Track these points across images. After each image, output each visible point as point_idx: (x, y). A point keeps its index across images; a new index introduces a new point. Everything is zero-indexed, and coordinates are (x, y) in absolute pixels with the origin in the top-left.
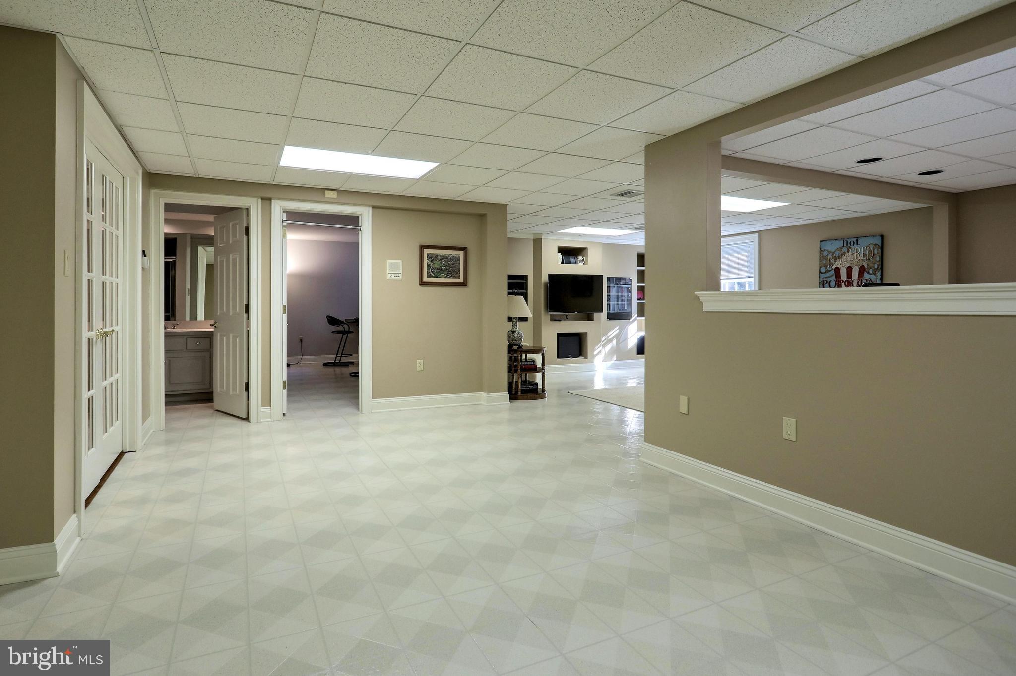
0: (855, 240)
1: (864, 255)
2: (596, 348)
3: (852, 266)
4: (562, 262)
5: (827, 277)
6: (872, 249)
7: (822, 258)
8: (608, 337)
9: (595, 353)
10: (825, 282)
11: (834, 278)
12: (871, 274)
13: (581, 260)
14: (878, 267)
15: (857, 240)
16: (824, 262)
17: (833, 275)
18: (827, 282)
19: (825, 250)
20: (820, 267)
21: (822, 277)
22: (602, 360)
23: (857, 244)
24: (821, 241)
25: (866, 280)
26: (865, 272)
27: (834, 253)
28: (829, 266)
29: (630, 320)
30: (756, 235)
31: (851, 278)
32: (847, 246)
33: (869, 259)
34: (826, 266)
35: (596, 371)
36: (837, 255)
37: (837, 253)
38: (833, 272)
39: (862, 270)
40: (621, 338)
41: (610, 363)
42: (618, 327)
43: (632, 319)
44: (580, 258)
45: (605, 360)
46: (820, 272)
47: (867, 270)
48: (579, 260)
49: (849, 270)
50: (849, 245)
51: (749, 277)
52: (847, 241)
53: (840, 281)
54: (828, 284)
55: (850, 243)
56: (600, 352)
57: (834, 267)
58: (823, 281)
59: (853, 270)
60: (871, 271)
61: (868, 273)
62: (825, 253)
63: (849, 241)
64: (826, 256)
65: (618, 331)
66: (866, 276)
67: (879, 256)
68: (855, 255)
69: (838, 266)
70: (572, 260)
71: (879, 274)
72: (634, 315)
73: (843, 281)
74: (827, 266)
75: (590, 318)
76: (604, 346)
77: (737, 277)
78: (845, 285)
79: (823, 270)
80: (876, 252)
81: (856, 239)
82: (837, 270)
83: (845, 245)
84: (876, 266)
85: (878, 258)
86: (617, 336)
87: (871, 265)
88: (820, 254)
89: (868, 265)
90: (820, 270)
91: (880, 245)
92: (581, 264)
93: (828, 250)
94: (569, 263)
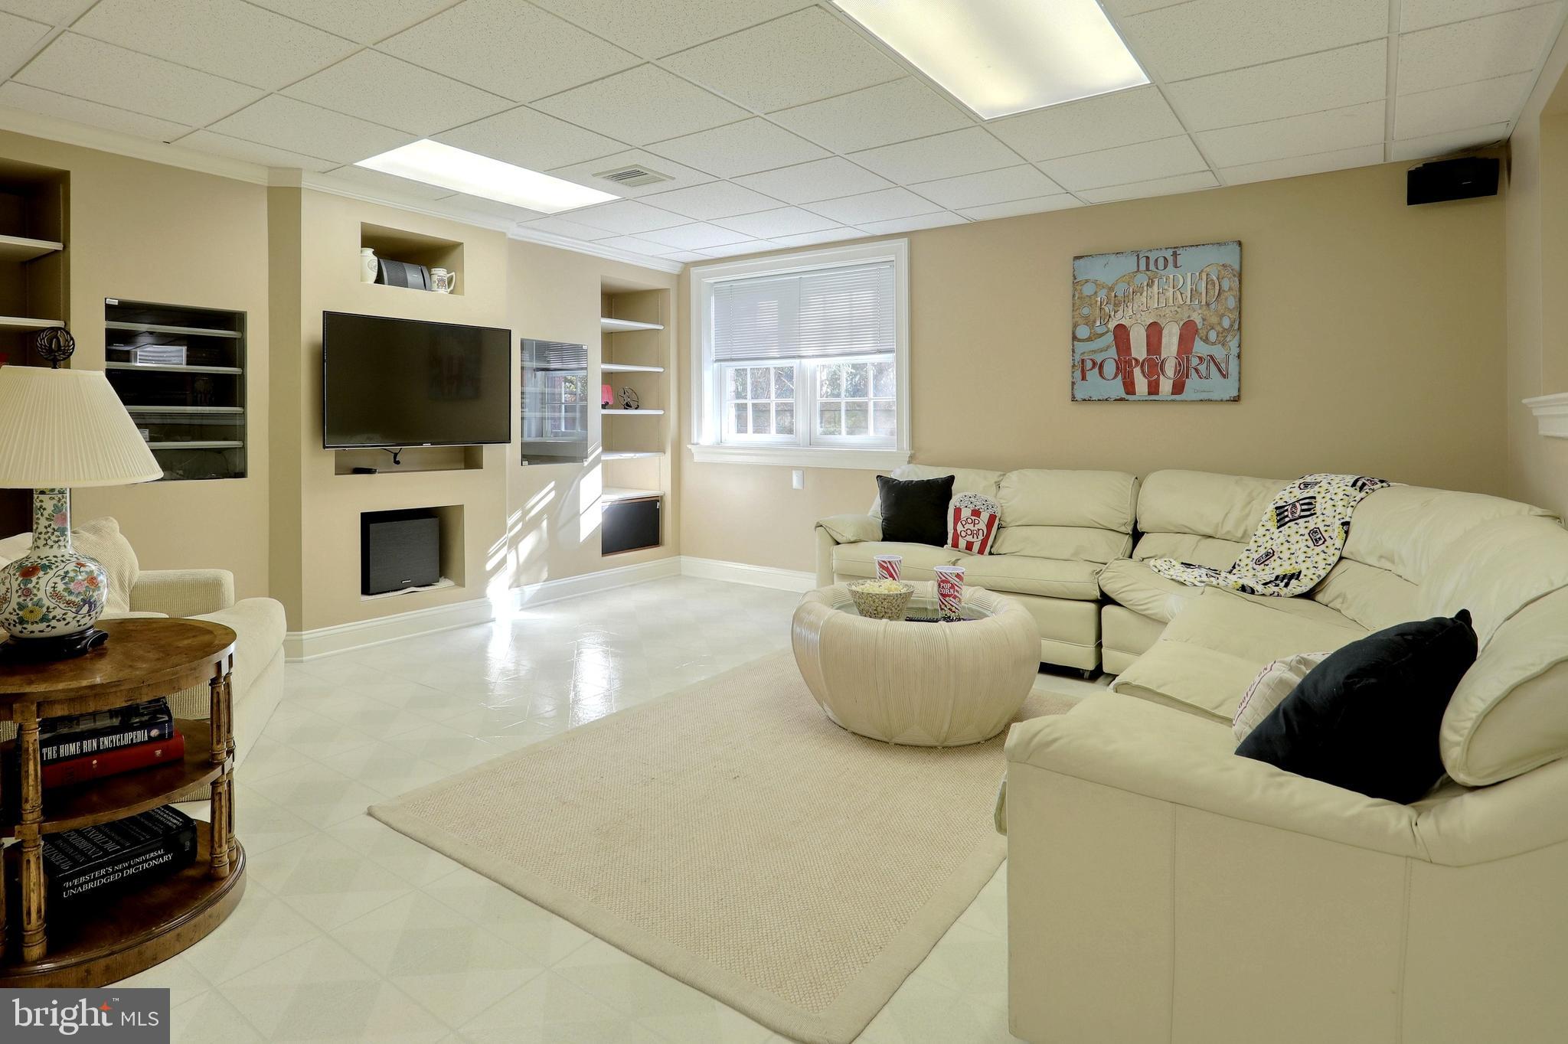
0: (1168, 254)
1: (1194, 293)
2: (492, 549)
3: (1162, 322)
4: (379, 280)
5: (1094, 352)
6: (1215, 278)
7: (1078, 300)
8: (525, 513)
9: (489, 566)
10: (1089, 364)
11: (1113, 352)
12: (1213, 344)
13: (441, 280)
14: (1232, 326)
15: (1175, 255)
16: (1086, 311)
17: (1108, 347)
18: (1094, 364)
19: (1087, 281)
20: (1075, 326)
21: (1078, 351)
22: (508, 583)
23: (1176, 266)
24: (1077, 258)
25: (1200, 358)
26: (1197, 339)
27: (1111, 289)
28: (1098, 324)
29: (586, 464)
30: (903, 243)
31: (1160, 355)
32: (1148, 269)
33: (1208, 304)
34: (1089, 322)
35: (493, 620)
36: (1120, 294)
37: (1120, 290)
38: (1110, 337)
39: (1188, 333)
40: (562, 513)
41: (531, 590)
42: (552, 484)
43: (590, 459)
44: (440, 273)
45: (517, 583)
46: (1074, 338)
47: (1202, 333)
48: (435, 278)
49: (1154, 332)
50: (1152, 267)
51: (880, 352)
52: (1148, 258)
53: (1129, 362)
54: (1096, 370)
55: (1156, 260)
56: (503, 561)
57: (1112, 325)
58: (1083, 361)
59: (1165, 332)
60: (1213, 336)
61: (1206, 340)
62: (1088, 290)
63: (1153, 256)
64: (1090, 297)
65: (552, 495)
66: (1200, 348)
67: (1234, 296)
68: (1170, 294)
69: (1123, 322)
70: (413, 275)
71: (1233, 344)
72: (595, 450)
73: (1136, 360)
74: (1095, 322)
75: (471, 461)
76: (514, 543)
77: (847, 350)
78: (1143, 372)
79: (1083, 332)
80: (1226, 286)
81: (1170, 252)
82: (1121, 334)
83: (1143, 267)
84: (1226, 323)
85: (1232, 303)
86: (551, 510)
87: (1214, 320)
88: (1075, 290)
89: (1204, 320)
90: (1074, 333)
91: (1237, 267)
92: (443, 291)
93: (1095, 282)
94: (404, 284)
